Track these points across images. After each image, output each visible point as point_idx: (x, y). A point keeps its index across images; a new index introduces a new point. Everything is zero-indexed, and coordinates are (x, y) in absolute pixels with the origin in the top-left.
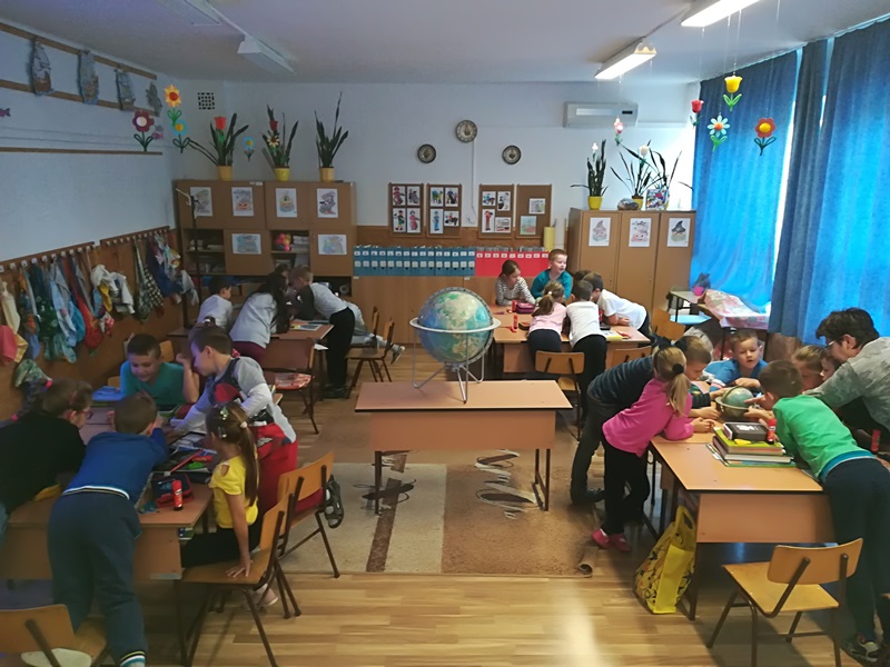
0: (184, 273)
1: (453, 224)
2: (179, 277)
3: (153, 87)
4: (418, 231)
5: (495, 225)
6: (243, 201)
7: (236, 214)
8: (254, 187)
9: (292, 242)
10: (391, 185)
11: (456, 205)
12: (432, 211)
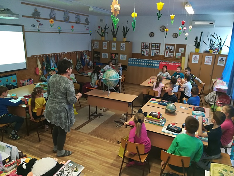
0: (91, 61)
1: (157, 54)
2: (90, 62)
3: (87, 18)
4: (148, 55)
5: (169, 55)
6: (105, 45)
7: (103, 48)
8: (107, 42)
9: (115, 56)
10: (142, 43)
11: (158, 49)
12: (152, 50)
